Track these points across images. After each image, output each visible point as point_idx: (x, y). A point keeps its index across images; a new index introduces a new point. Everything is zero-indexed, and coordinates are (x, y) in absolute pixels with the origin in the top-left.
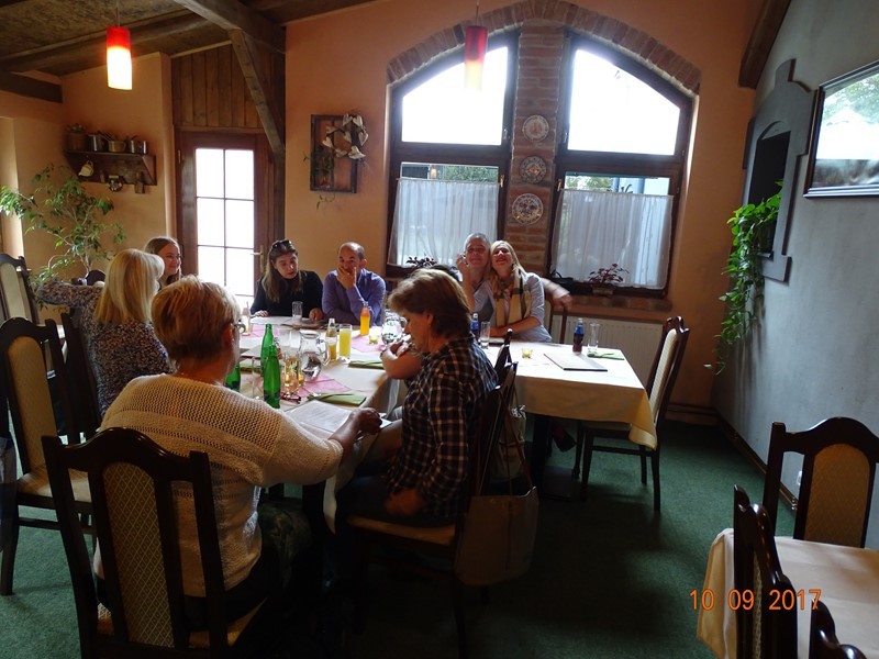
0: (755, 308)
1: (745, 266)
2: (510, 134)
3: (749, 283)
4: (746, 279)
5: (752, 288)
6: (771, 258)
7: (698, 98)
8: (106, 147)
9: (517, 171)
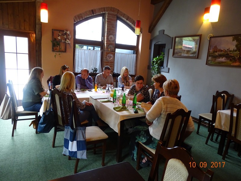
2: (104, 39)
6: (164, 68)
9: (107, 48)
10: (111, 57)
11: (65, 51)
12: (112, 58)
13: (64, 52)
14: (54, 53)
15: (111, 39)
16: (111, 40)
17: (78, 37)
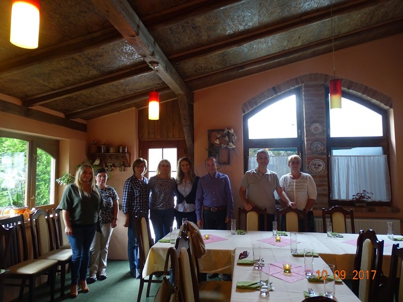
2: (301, 132)
7: (392, 111)
8: (108, 151)
9: (309, 149)
13: (226, 164)
15: (316, 130)
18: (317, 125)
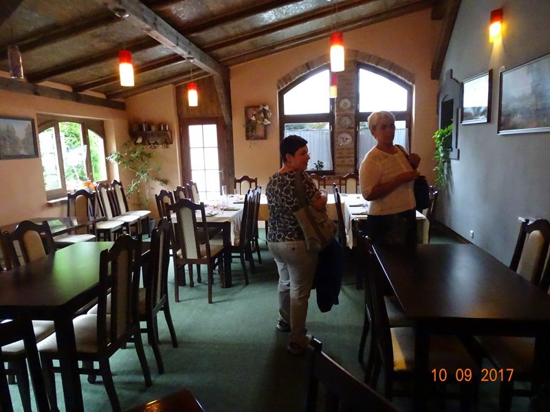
0: (448, 173)
1: (442, 155)
2: (333, 107)
3: (444, 162)
4: (443, 160)
5: (446, 164)
6: (452, 150)
7: (414, 86)
8: (149, 128)
9: (339, 123)
10: (347, 139)
11: (265, 137)
12: (348, 141)
13: (262, 139)
14: (249, 142)
15: (345, 106)
16: (344, 108)
17: (288, 111)
18: (347, 101)
